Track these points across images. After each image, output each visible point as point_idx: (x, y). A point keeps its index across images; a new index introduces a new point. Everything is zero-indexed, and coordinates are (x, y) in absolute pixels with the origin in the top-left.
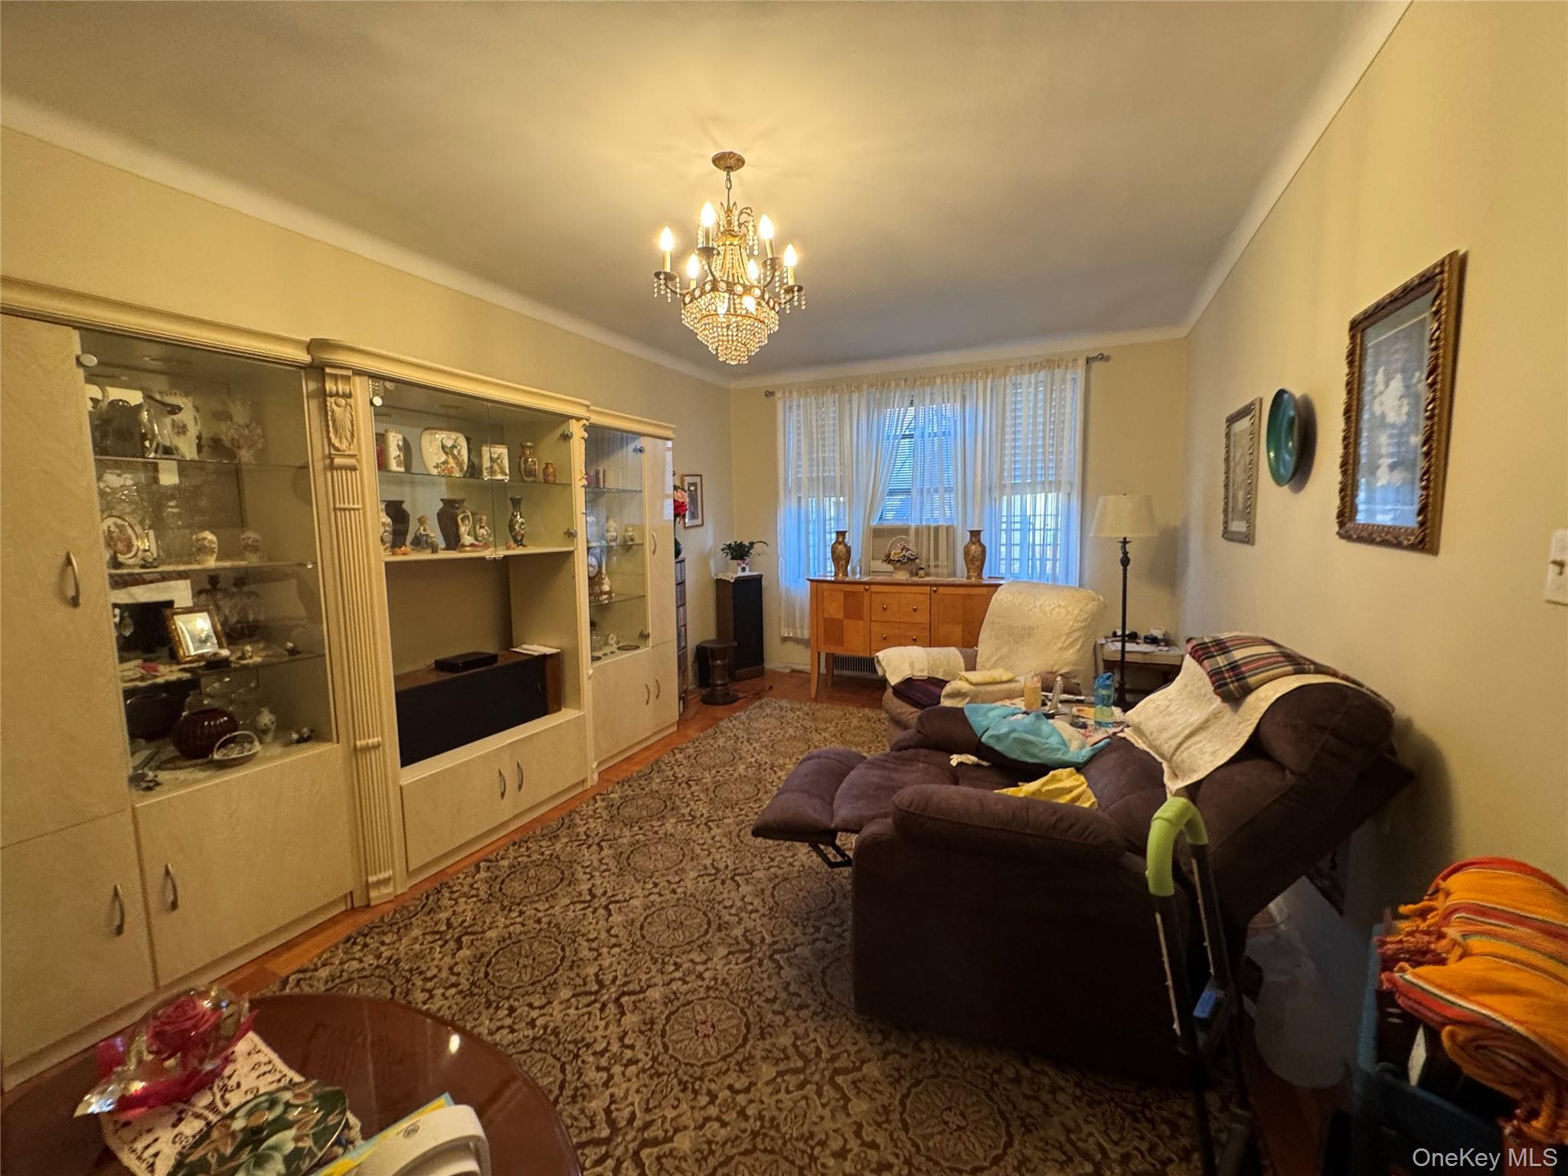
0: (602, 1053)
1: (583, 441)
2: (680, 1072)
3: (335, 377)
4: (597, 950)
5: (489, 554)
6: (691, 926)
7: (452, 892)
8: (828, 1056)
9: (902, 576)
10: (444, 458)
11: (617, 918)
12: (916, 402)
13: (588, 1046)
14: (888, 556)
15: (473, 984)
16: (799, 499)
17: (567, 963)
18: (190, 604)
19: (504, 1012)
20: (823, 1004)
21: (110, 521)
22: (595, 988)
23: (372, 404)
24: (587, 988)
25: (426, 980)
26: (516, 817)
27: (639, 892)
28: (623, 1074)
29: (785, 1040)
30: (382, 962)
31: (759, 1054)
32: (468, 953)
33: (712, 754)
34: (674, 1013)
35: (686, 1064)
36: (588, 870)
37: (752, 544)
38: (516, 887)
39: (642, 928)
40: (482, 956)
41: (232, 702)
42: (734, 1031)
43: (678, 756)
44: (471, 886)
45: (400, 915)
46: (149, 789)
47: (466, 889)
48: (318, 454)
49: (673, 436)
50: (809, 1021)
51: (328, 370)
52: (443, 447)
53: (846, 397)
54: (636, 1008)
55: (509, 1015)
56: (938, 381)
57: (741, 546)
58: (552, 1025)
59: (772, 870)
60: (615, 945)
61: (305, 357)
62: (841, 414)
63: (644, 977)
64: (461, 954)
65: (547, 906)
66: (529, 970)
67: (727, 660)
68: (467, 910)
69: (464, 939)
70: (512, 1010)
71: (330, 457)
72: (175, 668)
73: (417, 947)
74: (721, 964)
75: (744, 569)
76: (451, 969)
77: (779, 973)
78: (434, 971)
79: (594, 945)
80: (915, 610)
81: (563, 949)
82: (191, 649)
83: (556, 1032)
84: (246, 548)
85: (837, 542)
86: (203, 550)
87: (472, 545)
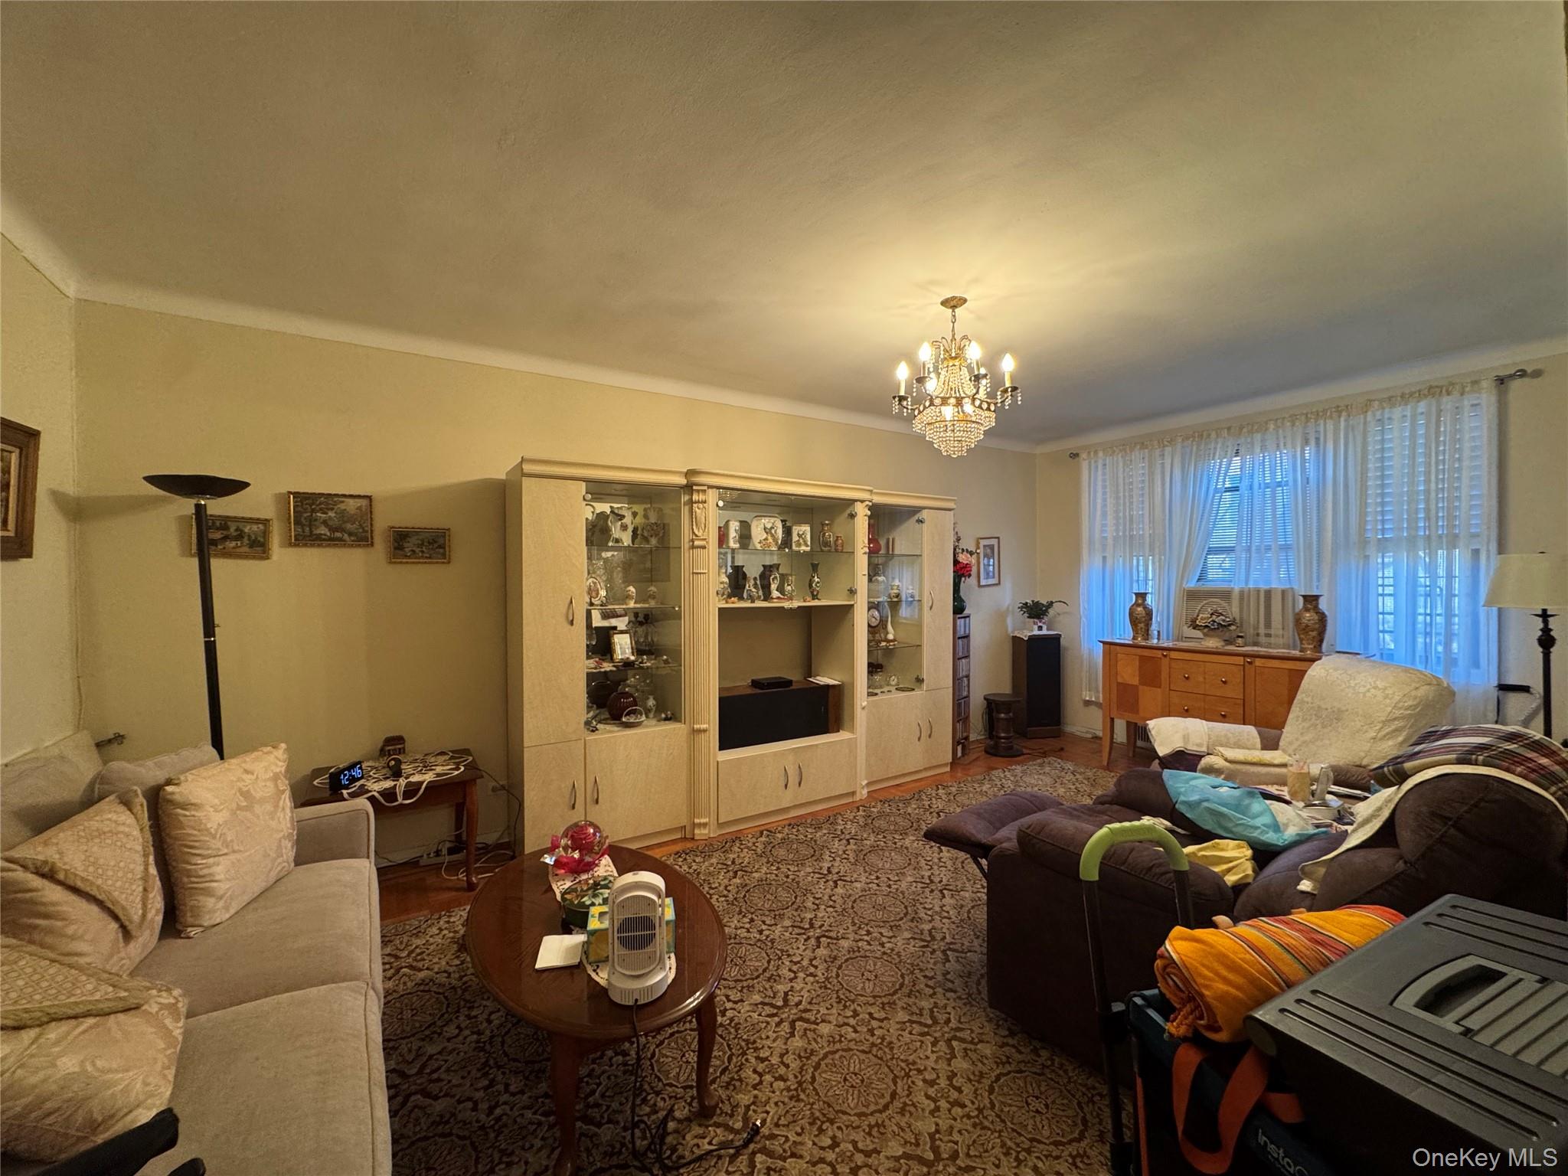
0: (796, 963)
1: (867, 518)
2: (841, 992)
3: (698, 491)
4: (817, 905)
5: (787, 605)
6: (891, 912)
7: (742, 844)
8: (954, 1026)
9: (1212, 643)
10: (765, 536)
11: (840, 890)
12: (1242, 451)
13: (789, 955)
14: (1194, 621)
15: (735, 899)
16: (1104, 558)
17: (795, 906)
18: (625, 628)
19: (746, 920)
20: (970, 995)
21: (591, 580)
22: (807, 926)
23: (717, 505)
24: (802, 925)
25: (711, 888)
26: (795, 807)
27: (863, 879)
28: (804, 979)
29: (927, 1004)
30: (691, 871)
31: (900, 1004)
32: (739, 881)
33: (971, 795)
34: (852, 959)
35: (847, 989)
36: (833, 855)
37: (1051, 604)
38: (781, 852)
39: (855, 901)
40: (746, 885)
41: (637, 690)
42: (890, 985)
43: (941, 791)
44: (754, 843)
45: (708, 849)
46: (593, 731)
47: (750, 845)
48: (687, 540)
49: (955, 507)
50: (952, 1000)
51: (694, 488)
52: (765, 529)
53: (1157, 452)
54: (828, 946)
55: (750, 923)
56: (1272, 426)
57: (1036, 604)
58: (772, 936)
59: (979, 894)
60: (831, 906)
61: (683, 481)
62: (1152, 474)
63: (842, 931)
64: (734, 880)
65: (796, 869)
66: (770, 902)
67: (1011, 714)
68: (747, 856)
69: (739, 873)
70: (752, 920)
71: (693, 541)
72: (611, 664)
73: (712, 868)
74: (902, 942)
75: (1040, 628)
76: (726, 887)
77: (944, 963)
78: (717, 885)
79: (817, 902)
80: (1225, 682)
81: (796, 898)
82: (619, 655)
83: (773, 941)
84: (650, 596)
85: (1137, 604)
86: (628, 597)
87: (778, 598)
